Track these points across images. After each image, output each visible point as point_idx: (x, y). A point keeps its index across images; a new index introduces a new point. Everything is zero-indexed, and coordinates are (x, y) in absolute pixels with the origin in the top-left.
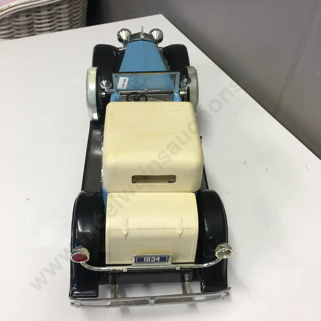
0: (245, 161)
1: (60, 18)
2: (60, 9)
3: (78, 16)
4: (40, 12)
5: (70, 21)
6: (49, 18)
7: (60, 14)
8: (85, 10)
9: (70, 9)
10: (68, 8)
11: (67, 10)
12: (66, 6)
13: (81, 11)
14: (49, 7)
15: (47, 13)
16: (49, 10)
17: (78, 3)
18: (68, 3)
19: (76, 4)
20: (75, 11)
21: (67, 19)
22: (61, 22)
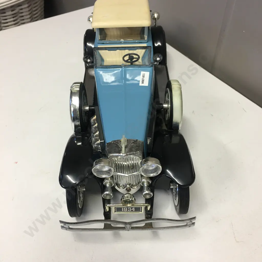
0: (193, 111)
1: (23, 16)
2: (22, 9)
3: (37, 13)
4: (5, 13)
5: (31, 18)
6: (13, 17)
7: (22, 13)
8: (42, 8)
9: (30, 8)
10: (28, 7)
11: (27, 9)
12: (26, 6)
13: (40, 9)
14: (12, 8)
15: (10, 13)
16: (12, 11)
17: (36, 3)
18: (28, 3)
19: (34, 4)
20: (34, 9)
21: (29, 16)
22: (23, 20)
